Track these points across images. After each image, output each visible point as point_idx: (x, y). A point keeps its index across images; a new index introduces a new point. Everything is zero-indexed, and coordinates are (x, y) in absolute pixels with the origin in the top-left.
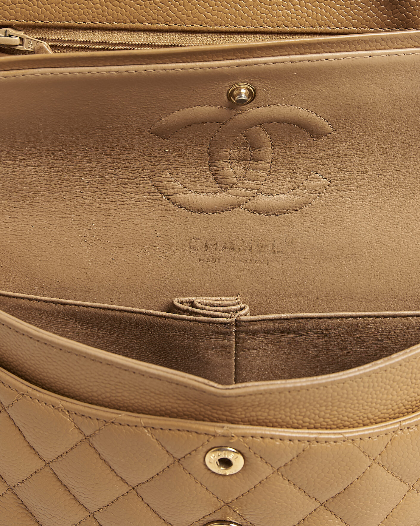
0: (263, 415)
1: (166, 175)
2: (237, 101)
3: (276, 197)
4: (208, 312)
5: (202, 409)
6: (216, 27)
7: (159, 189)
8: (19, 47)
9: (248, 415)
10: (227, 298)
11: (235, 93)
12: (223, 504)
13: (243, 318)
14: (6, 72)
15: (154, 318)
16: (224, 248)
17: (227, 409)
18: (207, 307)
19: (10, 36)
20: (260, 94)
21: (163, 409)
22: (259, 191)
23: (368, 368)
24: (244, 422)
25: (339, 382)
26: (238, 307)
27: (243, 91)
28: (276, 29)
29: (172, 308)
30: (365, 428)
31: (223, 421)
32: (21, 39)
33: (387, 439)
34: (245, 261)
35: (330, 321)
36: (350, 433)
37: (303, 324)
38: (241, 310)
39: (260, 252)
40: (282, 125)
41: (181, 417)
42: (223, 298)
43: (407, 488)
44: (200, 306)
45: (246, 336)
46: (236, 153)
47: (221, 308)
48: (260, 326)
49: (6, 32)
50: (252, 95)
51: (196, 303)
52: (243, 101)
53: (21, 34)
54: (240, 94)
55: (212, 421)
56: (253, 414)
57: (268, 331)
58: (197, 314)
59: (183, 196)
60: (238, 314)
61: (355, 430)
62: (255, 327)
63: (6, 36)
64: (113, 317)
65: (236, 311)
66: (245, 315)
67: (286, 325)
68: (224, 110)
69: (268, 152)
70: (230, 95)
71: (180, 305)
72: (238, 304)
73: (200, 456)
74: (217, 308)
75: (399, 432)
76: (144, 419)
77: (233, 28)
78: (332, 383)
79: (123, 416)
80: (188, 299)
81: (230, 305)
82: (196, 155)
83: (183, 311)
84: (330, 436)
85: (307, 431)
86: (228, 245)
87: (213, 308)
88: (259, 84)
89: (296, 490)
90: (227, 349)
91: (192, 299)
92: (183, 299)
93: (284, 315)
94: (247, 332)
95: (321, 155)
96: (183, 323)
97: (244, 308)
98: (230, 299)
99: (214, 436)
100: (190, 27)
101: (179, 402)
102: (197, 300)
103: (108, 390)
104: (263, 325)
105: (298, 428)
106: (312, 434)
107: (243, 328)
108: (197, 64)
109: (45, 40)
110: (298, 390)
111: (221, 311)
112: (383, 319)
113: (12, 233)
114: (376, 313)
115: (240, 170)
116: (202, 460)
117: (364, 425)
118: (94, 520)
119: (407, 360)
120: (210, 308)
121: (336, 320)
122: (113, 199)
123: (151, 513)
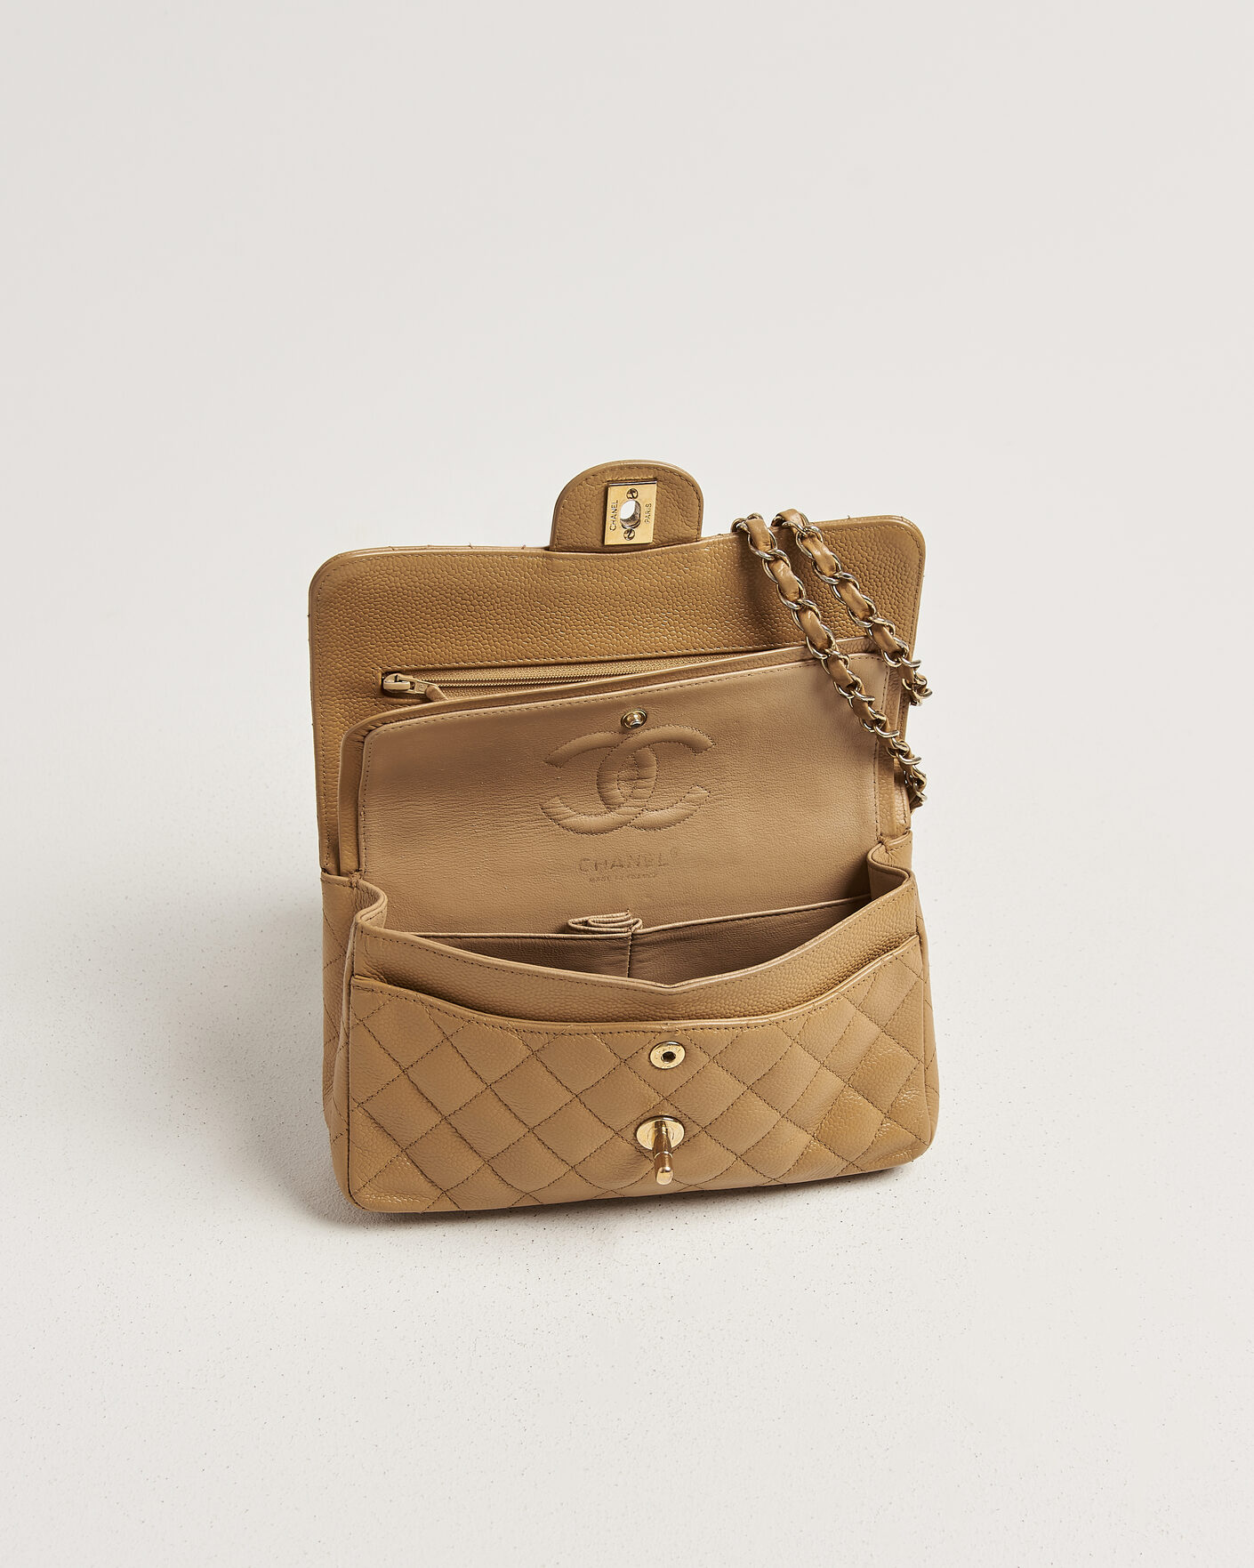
0: (701, 1008)
1: (557, 801)
2: (632, 726)
3: (661, 812)
4: (605, 929)
5: (647, 1010)
6: (599, 657)
7: (549, 815)
8: (410, 691)
9: (688, 1010)
10: (618, 915)
11: (628, 719)
12: (662, 1098)
13: (639, 931)
14: (427, 718)
15: (553, 941)
16: (613, 866)
17: (670, 1007)
18: (602, 925)
19: (400, 681)
20: (650, 717)
21: (610, 1015)
22: (645, 808)
23: (797, 952)
24: (684, 1018)
25: (766, 971)
26: (631, 921)
27: (636, 716)
28: (655, 654)
29: (567, 929)
30: (785, 1011)
31: (665, 1019)
32: (412, 683)
33: (804, 1019)
34: (633, 876)
35: (718, 925)
36: (774, 1017)
37: (694, 930)
38: (634, 924)
39: (647, 866)
40: (668, 744)
41: (627, 1020)
42: (614, 915)
43: (819, 1065)
44: (596, 924)
45: (640, 948)
46: (624, 774)
47: (616, 924)
48: (654, 937)
49: (396, 677)
50: (644, 719)
51: (590, 921)
52: (637, 726)
53: (411, 678)
54: (633, 720)
55: (655, 1020)
56: (693, 1008)
57: (661, 941)
58: (594, 932)
59: (573, 819)
60: (634, 928)
61: (777, 1014)
62: (649, 939)
63: (396, 681)
64: (511, 944)
65: (629, 926)
66: (640, 928)
67: (678, 933)
68: (617, 734)
69: (653, 770)
70: (624, 721)
71: (575, 926)
72: (629, 919)
73: (646, 1054)
74: (612, 925)
75: (813, 1012)
76: (594, 1026)
77: (615, 657)
78: (761, 972)
79: (572, 1026)
80: (581, 919)
81: (622, 921)
82: (586, 779)
83: (579, 931)
84: (758, 1021)
85: (738, 1019)
86: (617, 863)
87: (609, 925)
88: (649, 708)
89: (728, 1076)
90: (622, 964)
91: (585, 919)
92: (576, 920)
93: (677, 924)
94: (642, 945)
95: (701, 768)
96: (581, 942)
97: (637, 922)
98: (621, 915)
99: (660, 1032)
100: (575, 659)
101: (626, 1006)
102: (591, 919)
103: (557, 1004)
104: (657, 936)
105: (730, 1018)
106: (743, 1021)
107: (638, 942)
108: (599, 695)
109: (435, 682)
110: (733, 981)
111: (614, 927)
112: (767, 918)
113: (405, 873)
114: (760, 913)
115: (626, 790)
116: (647, 1058)
117: (784, 1010)
118: (533, 1135)
119: (818, 947)
120: (605, 925)
121: (724, 924)
122: (505, 829)
123: (592, 1117)
